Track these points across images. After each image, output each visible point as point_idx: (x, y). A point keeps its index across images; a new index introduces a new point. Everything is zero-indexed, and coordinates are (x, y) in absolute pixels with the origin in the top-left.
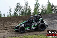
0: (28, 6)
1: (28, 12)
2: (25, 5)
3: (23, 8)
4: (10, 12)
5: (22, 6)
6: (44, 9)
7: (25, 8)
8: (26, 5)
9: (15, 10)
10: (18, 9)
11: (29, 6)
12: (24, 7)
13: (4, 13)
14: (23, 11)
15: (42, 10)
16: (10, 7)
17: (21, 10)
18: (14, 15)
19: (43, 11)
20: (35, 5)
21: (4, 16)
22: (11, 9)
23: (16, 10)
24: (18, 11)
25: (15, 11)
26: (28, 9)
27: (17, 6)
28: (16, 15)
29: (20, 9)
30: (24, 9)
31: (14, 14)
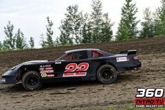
0: (103, 14)
1: (103, 33)
2: (93, 10)
3: (87, 22)
4: (50, 34)
5: (84, 16)
6: (153, 21)
7: (92, 20)
8: (97, 11)
9: (64, 28)
10: (73, 24)
11: (106, 15)
12: (89, 17)
13: (31, 38)
14: (87, 28)
15: (144, 24)
16: (48, 18)
17: (82, 26)
18: (60, 43)
19: (148, 29)
20: (123, 11)
21: (33, 45)
22: (51, 25)
23: (66, 27)
24: (71, 29)
25: (64, 32)
26: (101, 23)
27: (68, 16)
28: (66, 43)
29: (78, 24)
30: (90, 22)
31: (61, 40)
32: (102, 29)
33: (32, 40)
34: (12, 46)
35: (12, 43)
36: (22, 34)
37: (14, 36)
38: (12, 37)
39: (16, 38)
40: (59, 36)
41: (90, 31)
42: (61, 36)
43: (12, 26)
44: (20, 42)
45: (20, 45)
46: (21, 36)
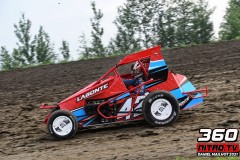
32: (194, 21)
33: (65, 47)
34: (30, 59)
35: (30, 53)
36: (47, 36)
37: (32, 39)
38: (30, 42)
39: (36, 44)
40: (114, 37)
41: (172, 25)
42: (118, 37)
43: (29, 22)
44: (43, 51)
45: (44, 56)
46: (44, 40)
